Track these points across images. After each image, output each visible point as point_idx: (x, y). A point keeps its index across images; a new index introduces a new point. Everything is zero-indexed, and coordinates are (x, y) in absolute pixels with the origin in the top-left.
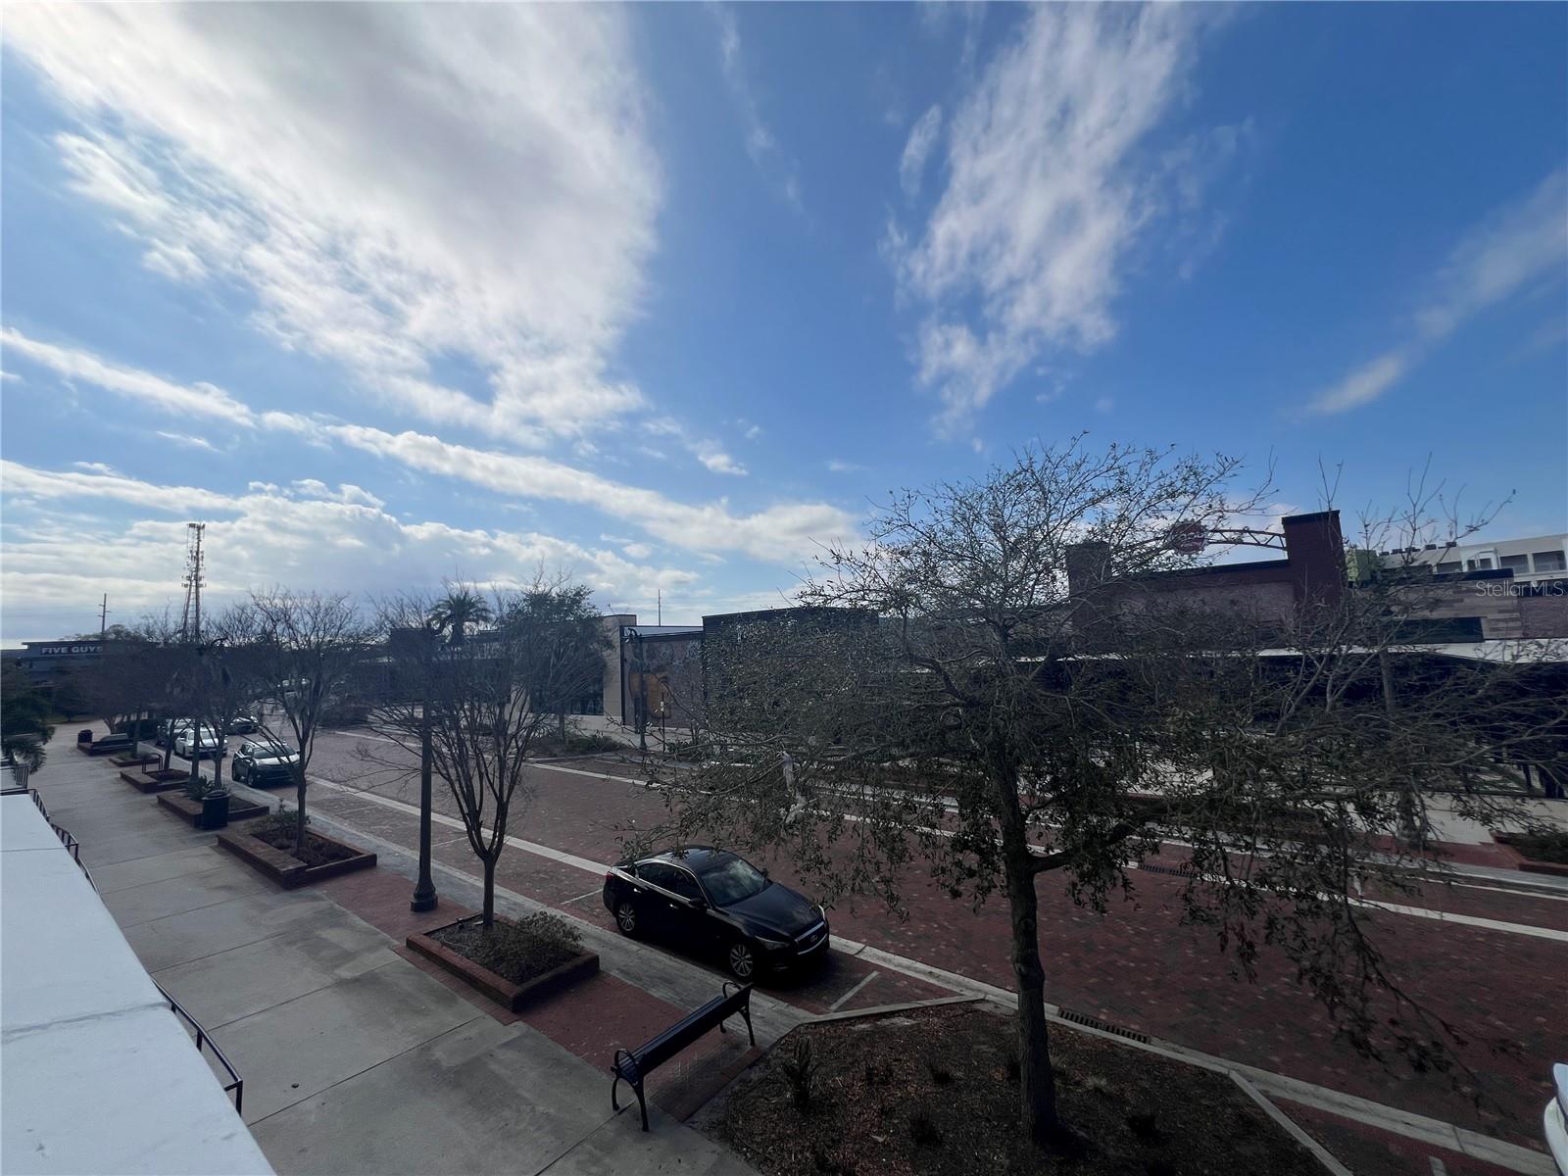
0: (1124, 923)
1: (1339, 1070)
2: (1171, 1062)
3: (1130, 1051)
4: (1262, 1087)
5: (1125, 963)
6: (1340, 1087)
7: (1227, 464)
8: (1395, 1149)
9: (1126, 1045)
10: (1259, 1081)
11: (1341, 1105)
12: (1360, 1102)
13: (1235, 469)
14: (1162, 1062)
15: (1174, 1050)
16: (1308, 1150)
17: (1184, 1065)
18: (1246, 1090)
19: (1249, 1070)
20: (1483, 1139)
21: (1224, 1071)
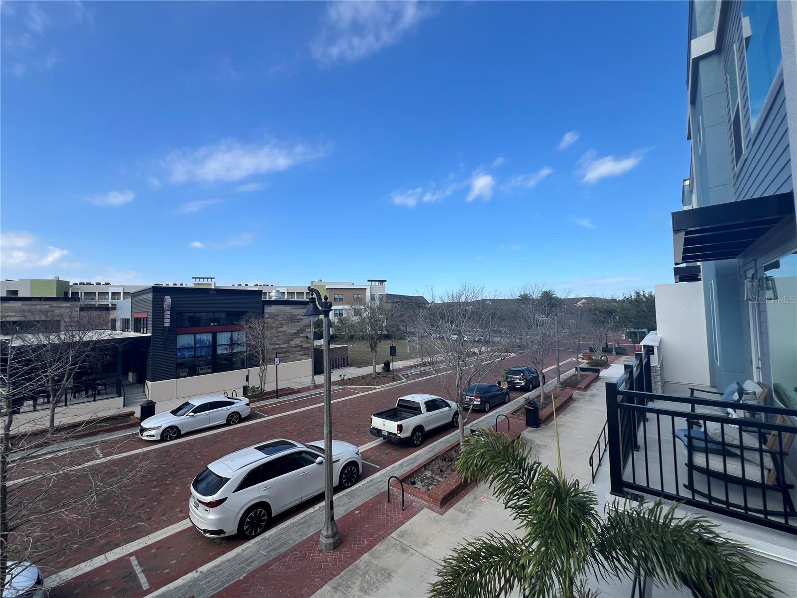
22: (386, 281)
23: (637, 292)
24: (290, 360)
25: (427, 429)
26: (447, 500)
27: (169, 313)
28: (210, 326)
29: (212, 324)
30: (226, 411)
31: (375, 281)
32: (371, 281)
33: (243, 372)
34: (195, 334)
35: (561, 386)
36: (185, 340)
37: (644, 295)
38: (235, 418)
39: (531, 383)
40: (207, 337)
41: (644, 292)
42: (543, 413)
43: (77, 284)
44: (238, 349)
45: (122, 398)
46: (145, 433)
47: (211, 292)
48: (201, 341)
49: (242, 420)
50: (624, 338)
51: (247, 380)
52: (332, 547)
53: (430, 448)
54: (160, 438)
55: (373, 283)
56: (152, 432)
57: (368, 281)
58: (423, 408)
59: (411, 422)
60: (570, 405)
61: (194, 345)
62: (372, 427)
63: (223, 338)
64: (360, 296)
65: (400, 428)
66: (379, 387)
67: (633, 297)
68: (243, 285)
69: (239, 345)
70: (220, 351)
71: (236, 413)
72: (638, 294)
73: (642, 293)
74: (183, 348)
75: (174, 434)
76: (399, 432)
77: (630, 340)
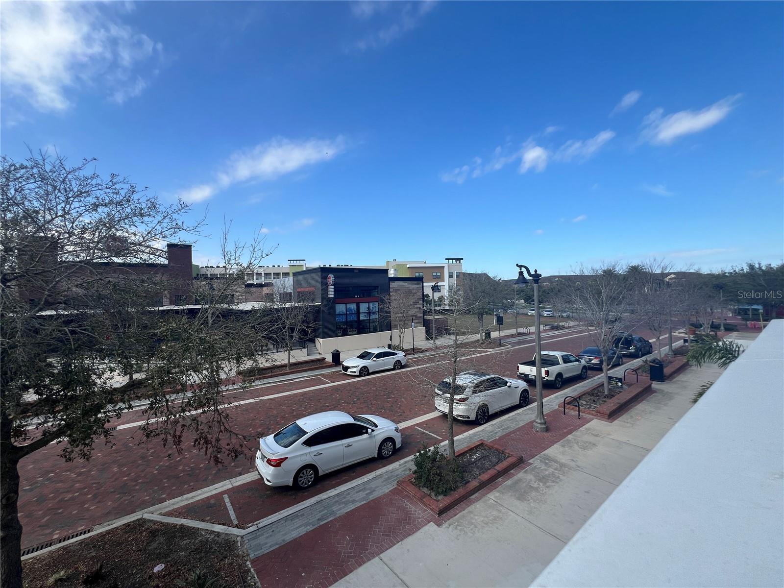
0: (68, 473)
1: (191, 484)
2: (108, 532)
3: (80, 543)
4: (159, 512)
5: (71, 496)
6: (193, 490)
7: (183, 206)
8: (212, 501)
9: (77, 541)
10: (156, 511)
11: (193, 497)
12: (199, 492)
13: (186, 209)
14: (102, 536)
15: (109, 525)
16: (182, 525)
17: (117, 528)
18: (151, 519)
19: (151, 509)
20: (239, 478)
21: (139, 517)
22: (462, 259)
23: (751, 265)
24: (408, 327)
25: (565, 376)
26: (612, 415)
27: (333, 287)
28: (355, 297)
29: (356, 296)
30: (392, 359)
31: (452, 259)
32: (449, 259)
33: (387, 334)
34: (346, 304)
35: (673, 354)
36: (340, 308)
37: (760, 268)
38: (398, 365)
39: (641, 350)
40: (353, 306)
41: (759, 264)
42: (667, 371)
43: (203, 267)
44: (373, 317)
45: (306, 349)
46: (349, 370)
47: (355, 271)
48: (350, 310)
49: (403, 367)
50: (731, 315)
51: (391, 340)
52: (545, 430)
53: (572, 389)
54: (358, 374)
55: (451, 261)
56: (354, 370)
57: (446, 259)
58: (561, 361)
59: (554, 370)
60: (687, 369)
61: (345, 312)
62: (518, 373)
63: (364, 307)
64: (439, 274)
65: (547, 373)
66: (491, 350)
67: (745, 271)
68: (349, 266)
69: (374, 313)
70: (362, 318)
71: (399, 361)
72: (751, 267)
73: (757, 266)
74: (340, 315)
75: (366, 372)
76: (546, 376)
77: (740, 317)
